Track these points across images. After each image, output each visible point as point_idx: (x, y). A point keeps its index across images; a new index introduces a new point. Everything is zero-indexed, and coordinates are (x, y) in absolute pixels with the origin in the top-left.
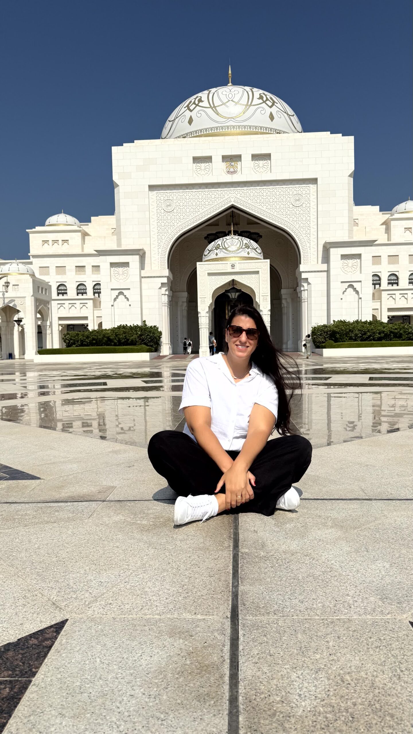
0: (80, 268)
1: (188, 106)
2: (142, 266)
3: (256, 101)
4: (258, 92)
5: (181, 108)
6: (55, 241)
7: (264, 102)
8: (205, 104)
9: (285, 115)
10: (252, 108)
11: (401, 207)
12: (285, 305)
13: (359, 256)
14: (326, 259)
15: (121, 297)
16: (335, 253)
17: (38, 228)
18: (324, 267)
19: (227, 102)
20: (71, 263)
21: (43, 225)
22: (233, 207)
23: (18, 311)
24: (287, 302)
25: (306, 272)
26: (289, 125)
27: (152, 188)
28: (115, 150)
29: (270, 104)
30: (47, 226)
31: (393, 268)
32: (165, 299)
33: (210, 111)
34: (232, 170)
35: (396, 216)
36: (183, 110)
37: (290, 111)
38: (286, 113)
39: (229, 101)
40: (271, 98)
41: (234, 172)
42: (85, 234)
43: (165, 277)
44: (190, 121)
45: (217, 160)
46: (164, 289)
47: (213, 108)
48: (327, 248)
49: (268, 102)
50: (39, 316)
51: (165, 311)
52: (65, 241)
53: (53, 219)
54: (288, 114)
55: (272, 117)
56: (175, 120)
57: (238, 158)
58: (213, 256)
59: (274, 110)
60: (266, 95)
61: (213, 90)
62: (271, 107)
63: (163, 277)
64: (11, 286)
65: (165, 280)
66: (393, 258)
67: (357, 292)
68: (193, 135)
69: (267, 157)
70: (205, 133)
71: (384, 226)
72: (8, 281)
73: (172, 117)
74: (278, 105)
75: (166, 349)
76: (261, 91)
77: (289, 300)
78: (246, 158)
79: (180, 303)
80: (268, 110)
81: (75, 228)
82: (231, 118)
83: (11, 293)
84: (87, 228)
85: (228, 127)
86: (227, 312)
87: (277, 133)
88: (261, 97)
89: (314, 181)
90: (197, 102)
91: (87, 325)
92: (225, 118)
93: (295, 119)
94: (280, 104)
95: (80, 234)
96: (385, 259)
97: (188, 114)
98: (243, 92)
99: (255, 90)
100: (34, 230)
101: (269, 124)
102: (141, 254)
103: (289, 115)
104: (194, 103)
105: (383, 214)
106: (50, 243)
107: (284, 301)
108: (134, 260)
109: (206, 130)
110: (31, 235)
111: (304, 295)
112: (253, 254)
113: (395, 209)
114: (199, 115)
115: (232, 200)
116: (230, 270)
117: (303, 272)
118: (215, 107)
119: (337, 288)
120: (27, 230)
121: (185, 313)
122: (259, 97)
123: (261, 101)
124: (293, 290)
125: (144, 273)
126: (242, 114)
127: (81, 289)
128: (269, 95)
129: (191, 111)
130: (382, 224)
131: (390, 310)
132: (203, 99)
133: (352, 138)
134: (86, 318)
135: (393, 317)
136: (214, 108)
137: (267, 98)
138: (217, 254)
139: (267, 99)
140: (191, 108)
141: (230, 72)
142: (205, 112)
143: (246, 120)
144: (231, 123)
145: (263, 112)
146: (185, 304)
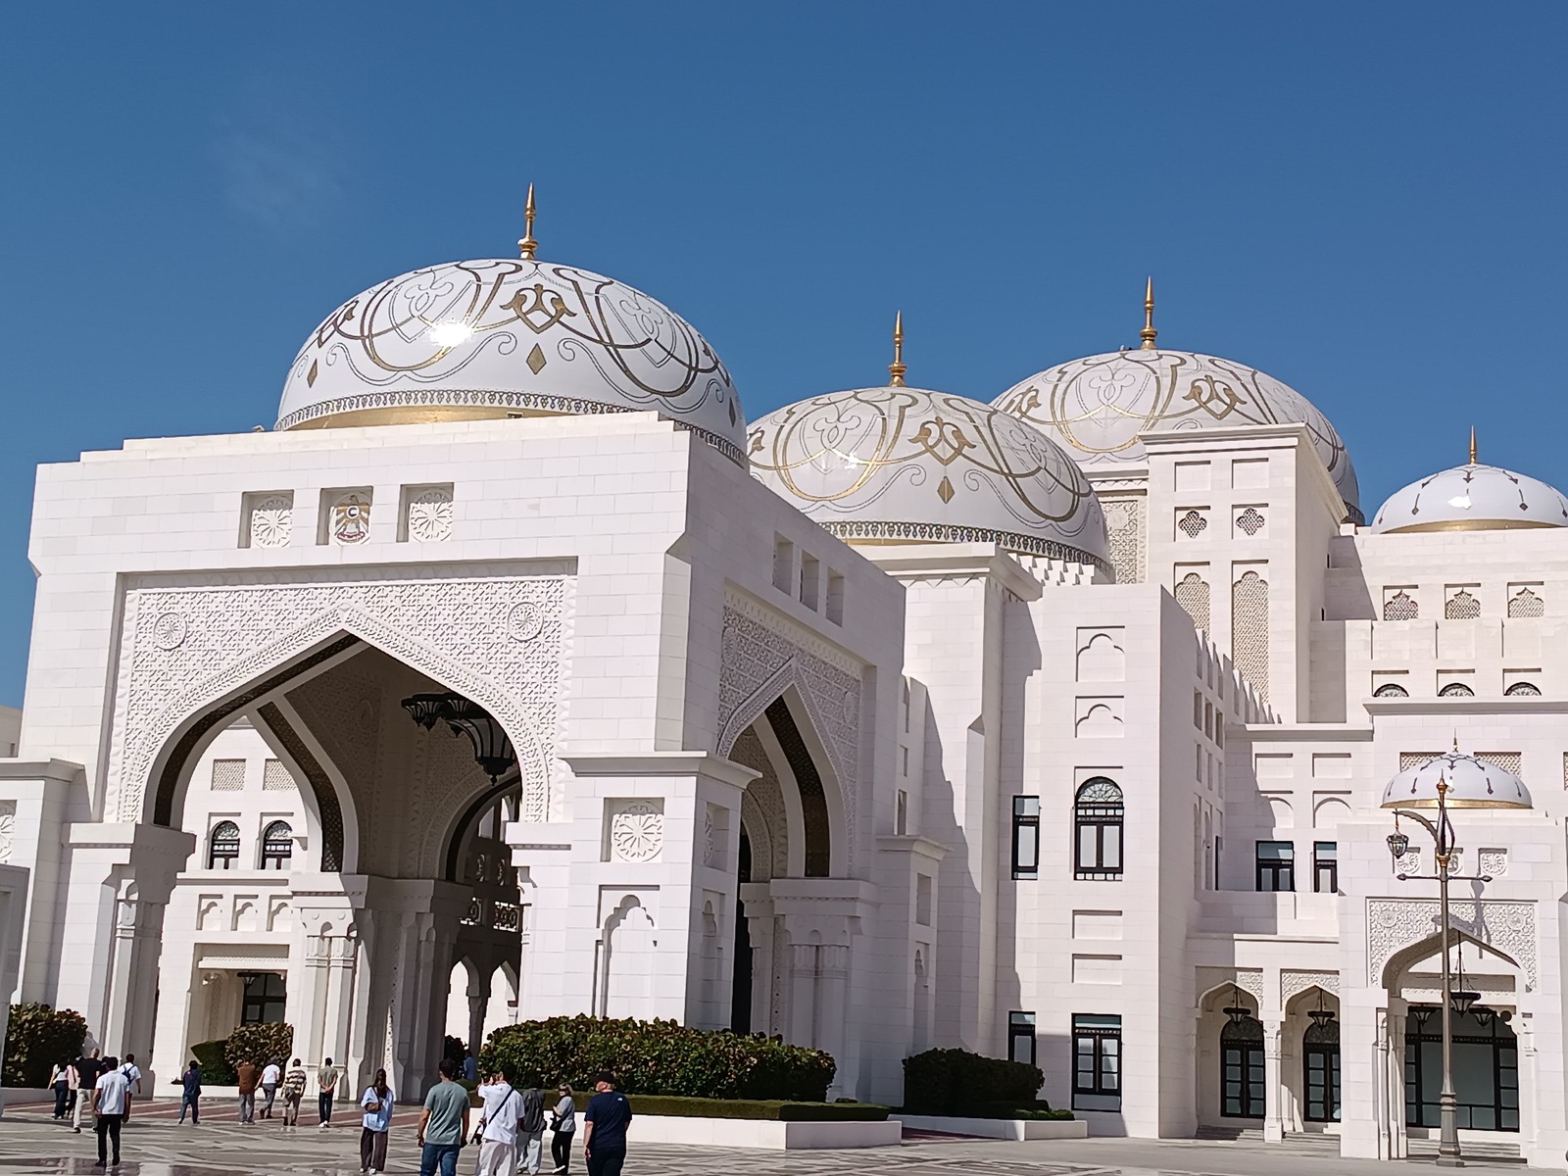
1: (322, 329)
3: (497, 313)
7: (523, 315)
8: (355, 327)
13: (661, 805)
19: (407, 321)
22: (353, 636)
27: (125, 580)
29: (541, 320)
33: (356, 348)
34: (351, 529)
36: (314, 342)
38: (601, 341)
39: (414, 317)
40: (558, 300)
41: (360, 537)
43: (125, 846)
44: (312, 376)
47: (366, 338)
49: (538, 318)
54: (610, 344)
55: (537, 360)
60: (541, 293)
62: (539, 330)
69: (448, 492)
70: (336, 412)
74: (580, 319)
78: (385, 497)
80: (527, 339)
82: (407, 369)
85: (393, 395)
88: (519, 299)
89: (573, 565)
90: (340, 320)
92: (391, 368)
98: (464, 292)
104: (335, 322)
109: (339, 403)
111: (526, 920)
114: (331, 359)
117: (516, 846)
118: (371, 336)
119: (586, 905)
122: (509, 300)
123: (510, 314)
126: (440, 355)
129: (321, 345)
136: (367, 340)
137: (539, 300)
139: (538, 305)
140: (325, 336)
142: (345, 349)
143: (448, 374)
144: (404, 384)
145: (505, 348)
146: (429, 922)
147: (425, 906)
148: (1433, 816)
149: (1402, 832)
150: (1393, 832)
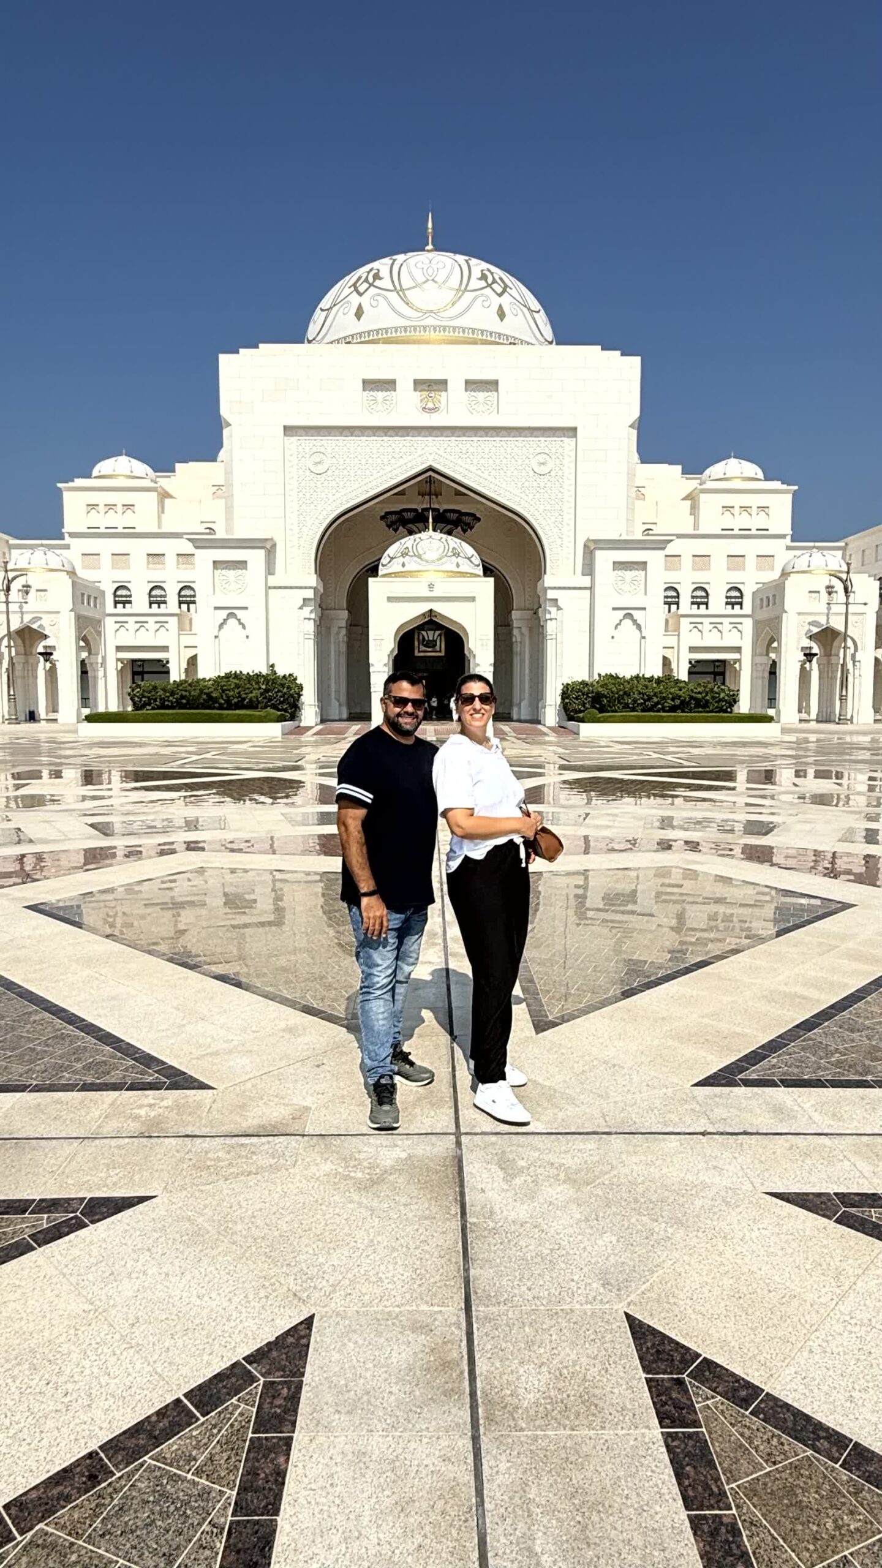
0: (155, 557)
1: (354, 285)
2: (270, 570)
3: (475, 283)
4: (479, 266)
5: (342, 289)
6: (110, 507)
7: (489, 285)
8: (385, 283)
9: (525, 310)
10: (468, 297)
11: (716, 470)
12: (519, 640)
13: (643, 565)
14: (589, 568)
15: (232, 622)
16: (604, 559)
17: (79, 482)
18: (586, 581)
19: (424, 282)
20: (138, 548)
21: (88, 476)
22: (431, 469)
23: (46, 637)
24: (522, 634)
25: (555, 588)
26: (531, 329)
27: (289, 430)
28: (225, 361)
29: (499, 290)
30: (95, 477)
31: (701, 577)
32: (310, 627)
33: (393, 297)
34: (430, 405)
35: (709, 485)
36: (347, 291)
37: (535, 304)
38: (525, 306)
39: (428, 280)
40: (501, 279)
41: (435, 409)
42: (164, 495)
43: (310, 588)
44: (359, 313)
45: (405, 386)
46: (307, 610)
47: (400, 291)
48: (591, 549)
49: (495, 286)
50: (82, 644)
51: (309, 648)
52: (129, 506)
53: (104, 467)
54: (529, 309)
55: (501, 314)
56: (331, 308)
57: (442, 384)
58: (396, 567)
59: (505, 300)
60: (492, 273)
61: (400, 258)
62: (500, 295)
63: (306, 588)
64: (32, 592)
65: (310, 594)
66: (702, 560)
67: (639, 627)
68: (363, 339)
69: (492, 385)
70: (385, 336)
71: (688, 503)
72: (29, 583)
73: (325, 303)
74: (514, 292)
75: (309, 714)
76: (485, 265)
77: (525, 630)
78: (456, 386)
79: (334, 630)
80: (496, 301)
81: (147, 483)
82: (431, 311)
83: (34, 603)
84: (166, 482)
85: (425, 328)
86: (416, 643)
87: (511, 343)
88: (484, 277)
89: (572, 432)
90: (371, 279)
91: (168, 662)
92: (421, 311)
93: (542, 318)
94: (518, 290)
95: (155, 494)
96: (687, 562)
97: (355, 299)
98: (452, 268)
99: (474, 261)
100: (71, 484)
101: (495, 325)
102: (269, 547)
103: (532, 311)
104: (366, 280)
105: (687, 479)
106: (102, 509)
107: (515, 632)
108: (256, 558)
109: (386, 330)
110: (66, 495)
111: (551, 627)
112: (466, 567)
113: (707, 472)
114: (374, 303)
115: (431, 458)
116: (426, 593)
118: (402, 289)
119: (606, 619)
120: (59, 485)
121: (343, 648)
122: (479, 275)
123: (483, 284)
124: (532, 612)
125: (273, 581)
126: (450, 305)
127: (156, 596)
128: (498, 272)
129: (360, 294)
130: (684, 499)
131: (693, 649)
132: (381, 275)
133: (637, 360)
134: (165, 649)
135: (698, 661)
136: (401, 293)
137: (494, 278)
138: (403, 565)
139: (494, 281)
140: (361, 289)
141: (430, 225)
142: (386, 298)
143: (457, 317)
144: (430, 321)
145: (486, 304)
146: (344, 632)
147: (343, 624)
148: (844, 576)
149: (832, 584)
150: (828, 584)
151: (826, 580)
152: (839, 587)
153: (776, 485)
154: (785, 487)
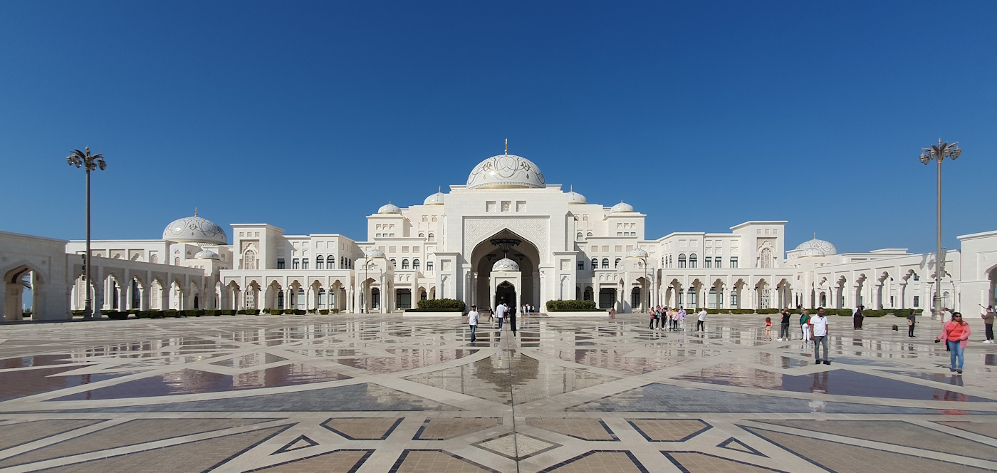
0: (405, 248)
2: (458, 262)
6: (385, 225)
12: (535, 282)
13: (569, 260)
14: (554, 260)
16: (558, 258)
17: (374, 215)
18: (553, 265)
21: (377, 213)
22: (506, 229)
25: (543, 267)
30: (379, 213)
31: (606, 254)
32: (469, 281)
35: (612, 214)
41: (507, 211)
42: (405, 222)
45: (498, 203)
46: (469, 275)
48: (554, 255)
51: (468, 288)
52: (392, 225)
53: (382, 209)
58: (496, 269)
61: (497, 157)
63: (468, 268)
65: (469, 270)
66: (605, 248)
67: (569, 280)
72: (373, 263)
77: (537, 279)
81: (399, 216)
83: (374, 271)
84: (406, 214)
89: (548, 217)
91: (411, 290)
95: (402, 220)
96: (600, 248)
100: (370, 216)
102: (458, 255)
105: (605, 211)
106: (382, 226)
107: (534, 279)
108: (454, 259)
112: (514, 268)
113: (611, 209)
115: (506, 225)
116: (504, 276)
119: (558, 277)
120: (366, 217)
121: (476, 286)
125: (458, 266)
127: (405, 263)
130: (604, 220)
131: (601, 284)
134: (410, 285)
135: (603, 289)
138: (499, 268)
148: (644, 259)
151: (638, 260)
152: (643, 262)
153: (638, 214)
154: (642, 215)
